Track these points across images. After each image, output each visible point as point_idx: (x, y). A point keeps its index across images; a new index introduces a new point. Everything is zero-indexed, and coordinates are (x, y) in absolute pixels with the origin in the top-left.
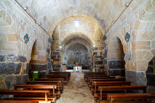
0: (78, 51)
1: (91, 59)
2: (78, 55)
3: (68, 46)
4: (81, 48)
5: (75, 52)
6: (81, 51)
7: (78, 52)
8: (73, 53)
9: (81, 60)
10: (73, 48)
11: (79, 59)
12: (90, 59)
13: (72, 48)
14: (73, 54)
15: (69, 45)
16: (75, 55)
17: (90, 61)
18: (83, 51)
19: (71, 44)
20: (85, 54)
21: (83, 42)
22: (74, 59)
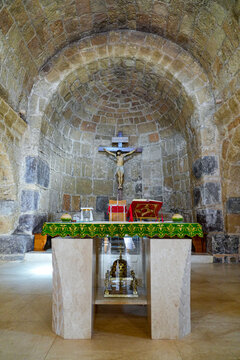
0: (125, 139)
1: (217, 172)
2: (120, 159)
3: (55, 86)
4: (143, 120)
5: (103, 142)
6: (142, 140)
7: (125, 144)
8: (96, 150)
9: (139, 189)
10: (96, 119)
11: (126, 185)
12: (210, 171)
13: (89, 119)
14: (94, 155)
15: (63, 76)
16: (105, 161)
17: (210, 185)
18: (152, 138)
19: (73, 67)
20: (164, 154)
21: (158, 55)
22: (99, 185)
